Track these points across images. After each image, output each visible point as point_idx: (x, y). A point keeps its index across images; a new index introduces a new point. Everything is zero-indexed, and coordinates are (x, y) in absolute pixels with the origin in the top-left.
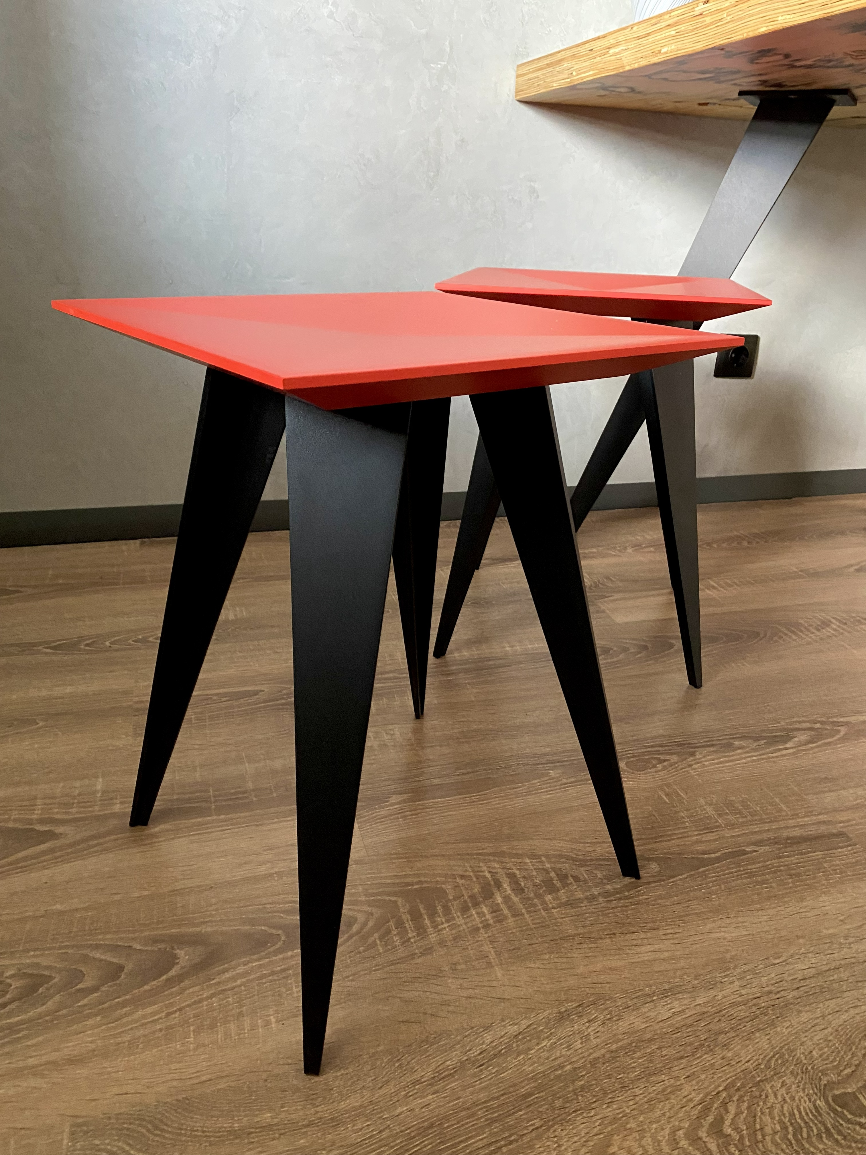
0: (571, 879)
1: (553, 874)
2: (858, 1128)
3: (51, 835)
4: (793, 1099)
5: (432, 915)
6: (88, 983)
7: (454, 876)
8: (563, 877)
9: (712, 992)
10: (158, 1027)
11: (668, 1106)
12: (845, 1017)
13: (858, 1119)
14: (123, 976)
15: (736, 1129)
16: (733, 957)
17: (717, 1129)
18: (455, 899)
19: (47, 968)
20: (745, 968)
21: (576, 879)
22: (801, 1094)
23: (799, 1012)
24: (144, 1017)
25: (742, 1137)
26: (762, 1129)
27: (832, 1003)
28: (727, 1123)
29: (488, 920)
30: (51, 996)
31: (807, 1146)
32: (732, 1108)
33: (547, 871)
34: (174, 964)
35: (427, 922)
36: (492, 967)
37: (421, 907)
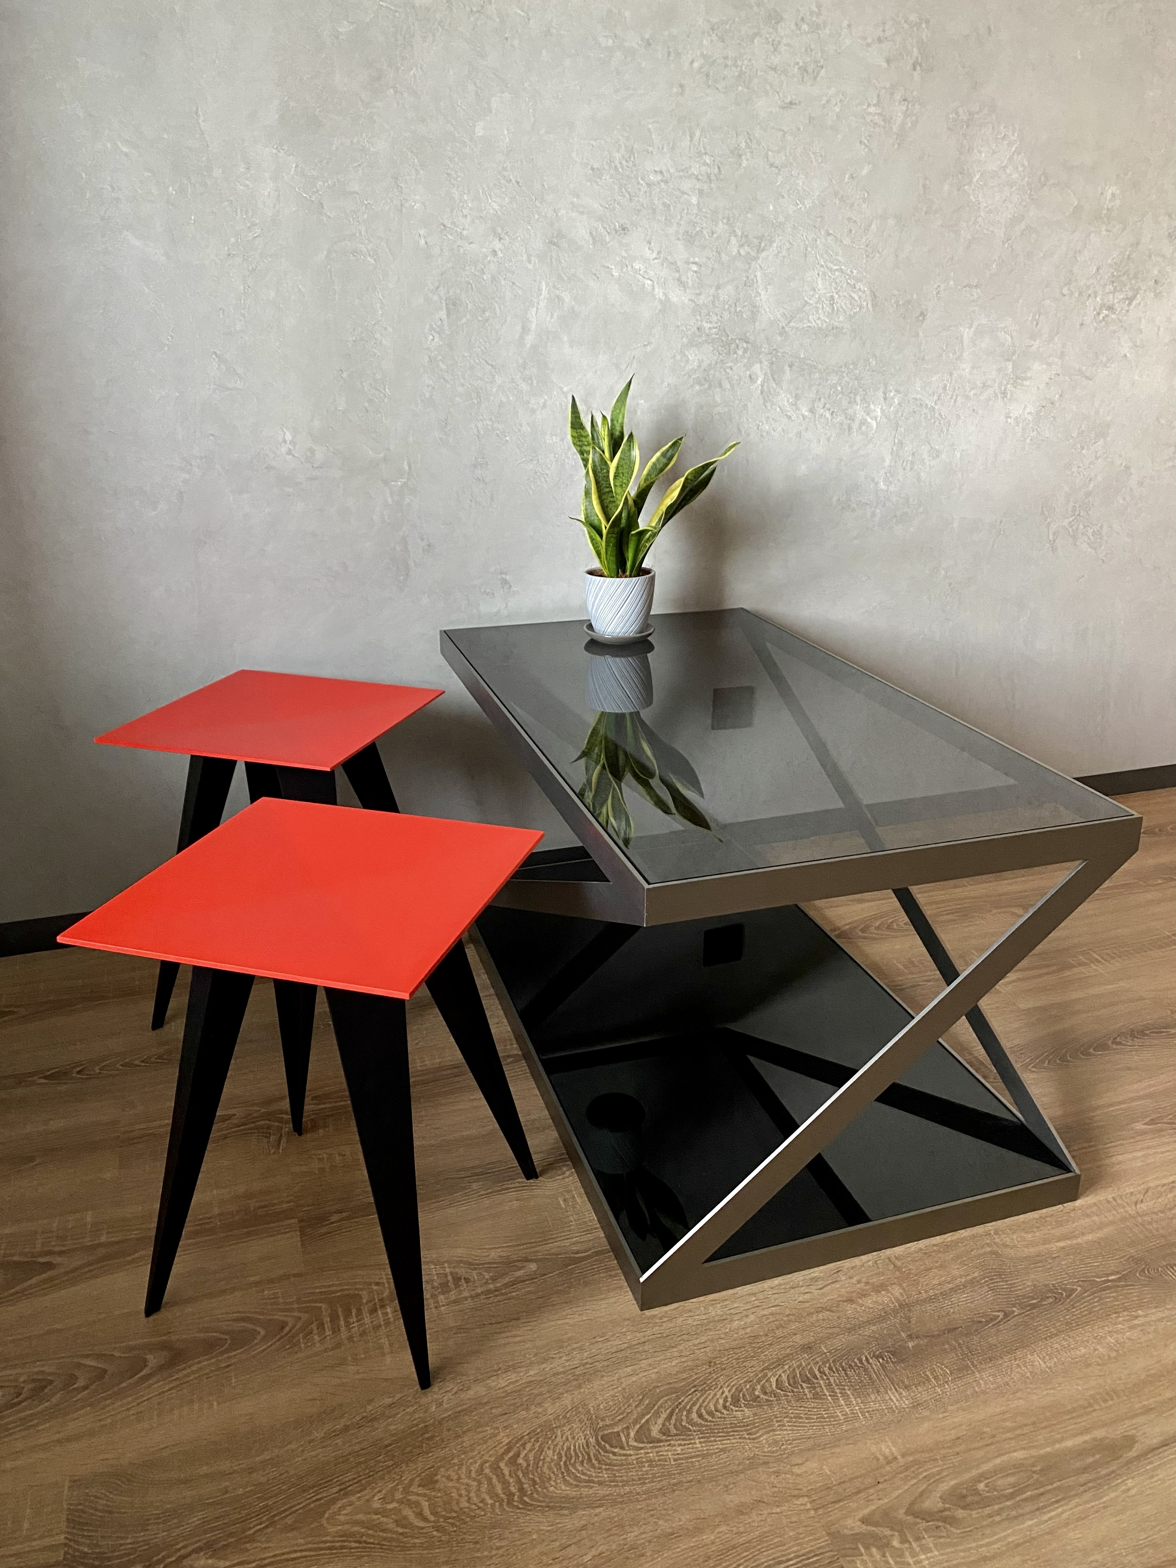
0: (463, 1281)
1: (450, 1278)
2: (611, 1455)
3: (50, 1266)
4: (573, 1438)
5: (347, 1316)
6: (81, 1383)
7: (370, 1284)
8: (457, 1279)
9: (544, 1366)
10: (132, 1412)
11: (485, 1447)
12: (634, 1379)
13: (613, 1450)
14: (107, 1377)
15: (526, 1459)
16: (570, 1339)
17: (513, 1461)
18: (367, 1303)
19: (50, 1374)
20: (575, 1346)
21: (467, 1280)
22: (581, 1434)
23: (603, 1376)
24: (121, 1406)
25: (528, 1465)
26: (544, 1459)
27: (629, 1369)
28: (522, 1456)
29: (389, 1318)
30: (53, 1395)
31: (571, 1468)
32: (528, 1446)
33: (446, 1275)
34: (146, 1366)
35: (342, 1323)
37: (340, 1310)
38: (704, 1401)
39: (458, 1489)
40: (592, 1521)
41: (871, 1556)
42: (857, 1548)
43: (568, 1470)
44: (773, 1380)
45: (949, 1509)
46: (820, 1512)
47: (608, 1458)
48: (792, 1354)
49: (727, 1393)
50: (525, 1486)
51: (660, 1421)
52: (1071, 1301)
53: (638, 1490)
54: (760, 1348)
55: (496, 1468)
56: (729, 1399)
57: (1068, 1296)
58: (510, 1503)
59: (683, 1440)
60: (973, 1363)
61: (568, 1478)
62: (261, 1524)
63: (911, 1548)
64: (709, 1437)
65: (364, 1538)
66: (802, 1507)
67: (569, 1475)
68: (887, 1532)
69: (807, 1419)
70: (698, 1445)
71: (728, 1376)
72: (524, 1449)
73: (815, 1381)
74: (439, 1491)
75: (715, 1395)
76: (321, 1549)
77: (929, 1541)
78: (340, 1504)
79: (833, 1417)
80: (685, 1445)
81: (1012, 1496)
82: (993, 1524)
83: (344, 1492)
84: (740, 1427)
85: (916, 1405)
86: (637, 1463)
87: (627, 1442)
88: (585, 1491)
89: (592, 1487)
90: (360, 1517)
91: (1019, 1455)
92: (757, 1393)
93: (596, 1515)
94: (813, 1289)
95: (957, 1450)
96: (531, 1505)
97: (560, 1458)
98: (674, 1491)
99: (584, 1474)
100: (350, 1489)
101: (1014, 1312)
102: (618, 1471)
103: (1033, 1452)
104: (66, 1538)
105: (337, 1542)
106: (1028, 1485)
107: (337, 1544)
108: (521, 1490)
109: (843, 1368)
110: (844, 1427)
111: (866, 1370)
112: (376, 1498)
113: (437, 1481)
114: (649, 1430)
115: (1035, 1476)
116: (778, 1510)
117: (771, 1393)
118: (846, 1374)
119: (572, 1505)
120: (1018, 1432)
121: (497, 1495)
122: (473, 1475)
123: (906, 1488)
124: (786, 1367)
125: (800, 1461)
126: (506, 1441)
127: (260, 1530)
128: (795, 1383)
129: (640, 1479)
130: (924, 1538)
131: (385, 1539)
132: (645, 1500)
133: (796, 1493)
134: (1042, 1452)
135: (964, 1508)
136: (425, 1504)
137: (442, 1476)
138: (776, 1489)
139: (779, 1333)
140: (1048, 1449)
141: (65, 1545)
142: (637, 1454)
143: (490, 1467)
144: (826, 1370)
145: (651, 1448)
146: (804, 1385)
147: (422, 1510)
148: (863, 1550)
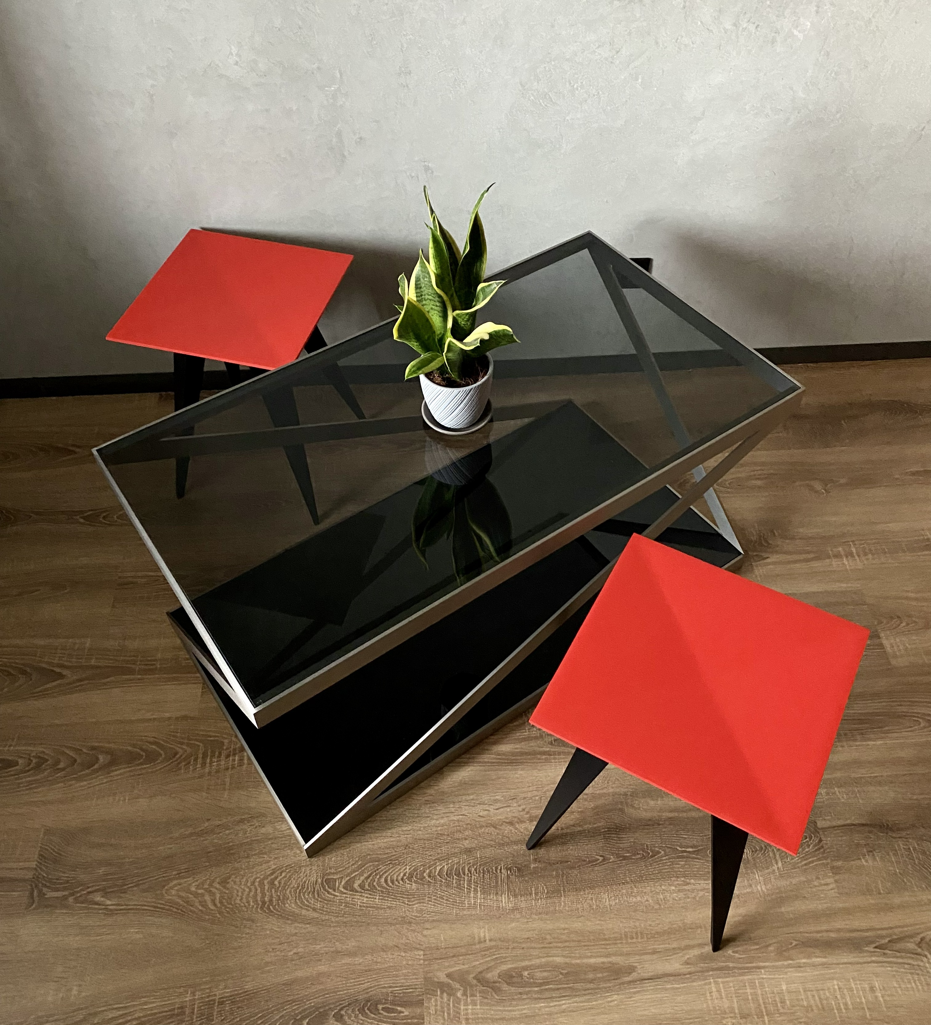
3: (60, 676)
4: (310, 876)
5: (213, 756)
6: (61, 765)
7: (232, 736)
10: (83, 793)
11: (260, 868)
13: (329, 890)
14: (76, 765)
15: (280, 883)
17: (272, 882)
18: (227, 748)
19: (47, 755)
22: (315, 874)
24: (79, 787)
25: (280, 887)
26: (289, 885)
28: (278, 880)
29: (235, 764)
30: (46, 770)
31: (302, 894)
32: (283, 875)
34: (97, 762)
35: (208, 760)
36: (225, 790)
37: (209, 751)
38: (391, 872)
39: (238, 891)
40: (301, 932)
41: (442, 998)
42: (437, 991)
43: (299, 896)
44: (438, 868)
45: (500, 982)
46: (426, 963)
47: (324, 894)
48: (457, 853)
49: (407, 870)
50: (274, 899)
51: (362, 878)
52: (652, 860)
53: (333, 920)
54: (440, 843)
55: (261, 884)
56: (407, 875)
57: (652, 857)
58: (262, 908)
59: (370, 894)
60: (564, 889)
61: (298, 901)
62: (132, 883)
63: (467, 1000)
64: (385, 897)
65: (181, 908)
66: (418, 957)
67: (299, 900)
68: (458, 986)
69: (447, 900)
70: (377, 901)
71: (413, 858)
72: (281, 875)
73: (463, 876)
74: (228, 889)
75: (400, 869)
76: (158, 908)
77: (478, 998)
78: (175, 882)
79: (462, 903)
80: (370, 898)
81: (541, 985)
82: (519, 999)
83: (179, 876)
84: (405, 895)
85: (515, 909)
86: (339, 902)
87: (339, 887)
88: (304, 912)
89: (309, 911)
90: (183, 894)
91: (558, 960)
92: (425, 875)
93: (304, 928)
94: (491, 808)
95: (523, 945)
96: (272, 912)
97: (298, 887)
98: (352, 926)
99: (307, 901)
100: (182, 874)
101: (610, 859)
102: (327, 904)
103: (568, 960)
104: (36, 865)
105: (168, 905)
106: (554, 981)
107: (167, 907)
108: (271, 901)
109: (483, 870)
110: (465, 913)
111: (496, 877)
112: (194, 884)
113: (228, 883)
114: (354, 883)
115: (561, 976)
116: (404, 955)
117: (433, 877)
118: (483, 876)
119: (294, 918)
120: (567, 944)
121: (257, 901)
122: (249, 884)
123: (482, 961)
124: (450, 861)
125: (429, 927)
126: (274, 867)
127: (131, 887)
128: (450, 874)
129: (336, 913)
130: (476, 996)
131: (191, 911)
132: (334, 927)
133: (418, 946)
134: (574, 962)
135: (508, 984)
136: (218, 896)
137: (232, 881)
138: (408, 941)
139: (457, 835)
140: (578, 961)
141: (35, 869)
142: (341, 897)
143: (260, 881)
144: (473, 869)
145: (350, 895)
146: (455, 877)
147: (215, 899)
148: (439, 993)
